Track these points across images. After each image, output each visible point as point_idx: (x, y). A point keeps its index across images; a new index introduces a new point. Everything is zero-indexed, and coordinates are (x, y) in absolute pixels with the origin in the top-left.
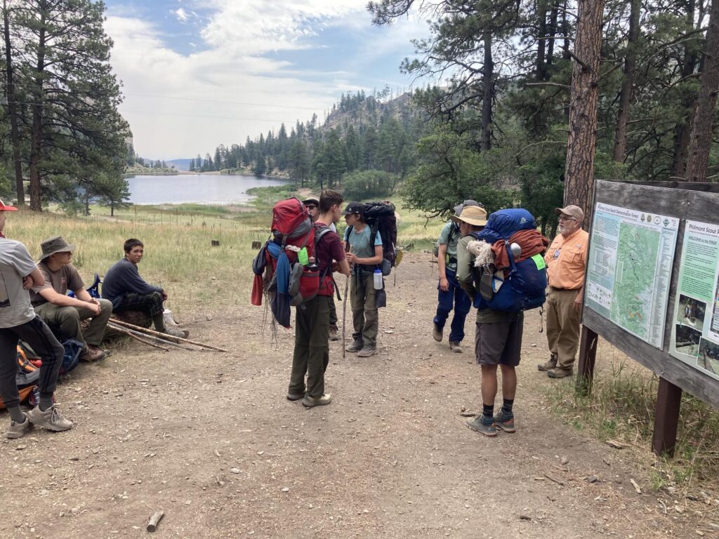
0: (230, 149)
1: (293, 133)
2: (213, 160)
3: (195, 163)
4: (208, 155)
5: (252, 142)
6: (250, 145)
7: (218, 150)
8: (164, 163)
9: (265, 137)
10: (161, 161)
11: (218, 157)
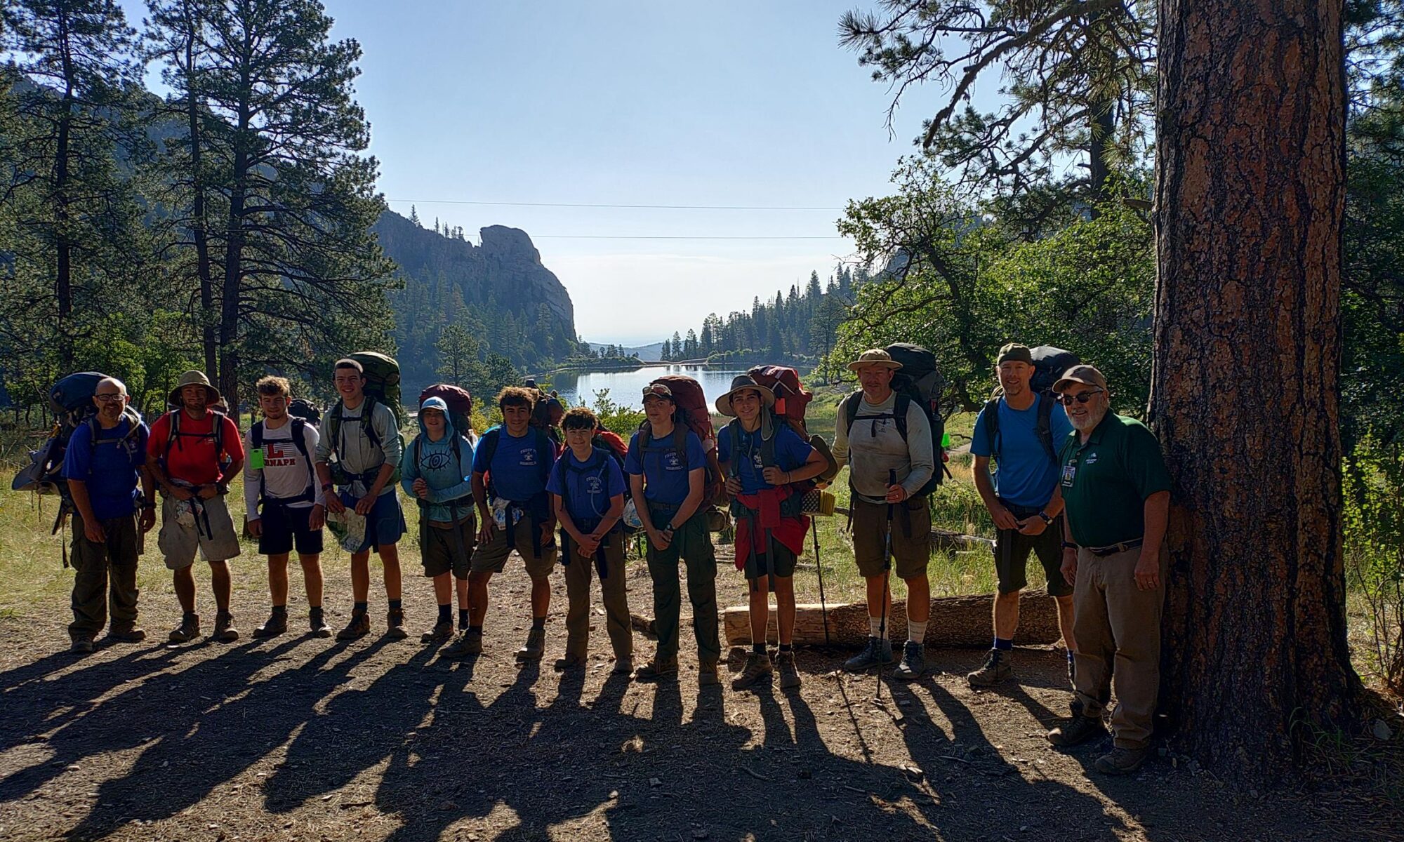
0: (726, 321)
1: (831, 286)
2: (699, 340)
3: (671, 347)
4: (691, 331)
5: (762, 307)
6: (759, 311)
7: (706, 321)
8: (621, 348)
9: (785, 296)
10: (617, 345)
11: (706, 333)
